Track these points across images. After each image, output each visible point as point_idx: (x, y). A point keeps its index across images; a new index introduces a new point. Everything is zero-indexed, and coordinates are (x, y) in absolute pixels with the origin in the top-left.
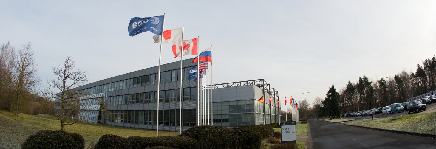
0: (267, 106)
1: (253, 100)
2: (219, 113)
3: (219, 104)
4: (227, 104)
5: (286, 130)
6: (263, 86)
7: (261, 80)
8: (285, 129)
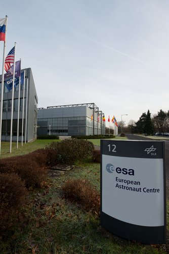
0: (95, 122)
1: (85, 117)
2: (61, 126)
3: (61, 119)
4: (67, 119)
5: (121, 176)
6: (94, 108)
7: (92, 104)
8: (119, 170)
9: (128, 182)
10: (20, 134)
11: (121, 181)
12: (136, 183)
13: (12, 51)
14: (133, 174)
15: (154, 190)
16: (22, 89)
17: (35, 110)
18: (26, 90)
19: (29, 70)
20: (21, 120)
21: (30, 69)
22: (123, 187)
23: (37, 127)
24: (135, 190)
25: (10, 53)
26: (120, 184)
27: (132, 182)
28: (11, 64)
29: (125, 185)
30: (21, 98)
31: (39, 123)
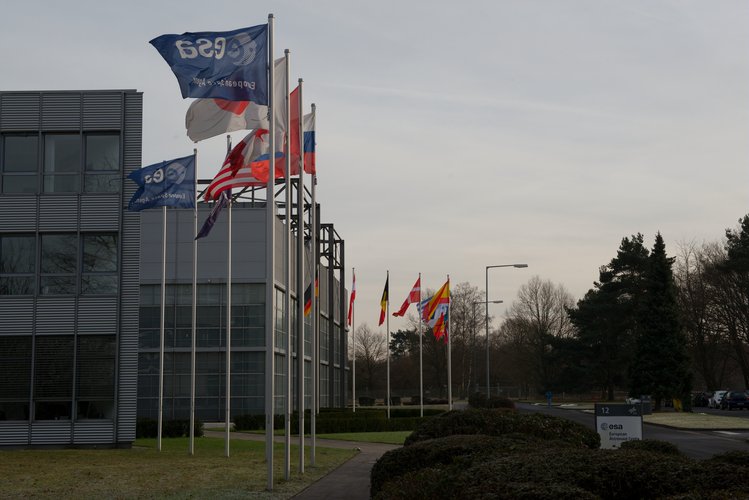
5: (613, 431)
8: (611, 427)
14: (622, 429)
22: (615, 439)
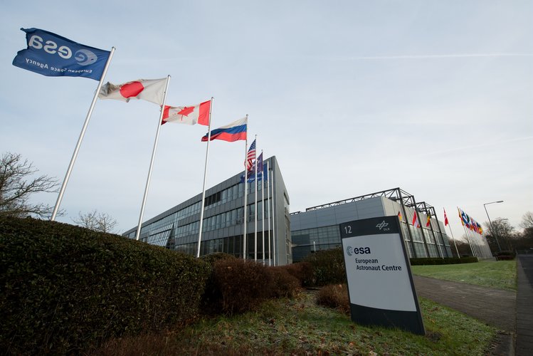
6: (401, 199)
7: (394, 190)
8: (357, 251)
9: (366, 262)
10: (267, 257)
11: (360, 261)
12: (375, 261)
13: (253, 146)
14: (369, 252)
15: (394, 268)
16: (265, 187)
17: (287, 217)
18: (270, 186)
19: (272, 159)
20: (266, 232)
21: (274, 157)
22: (363, 268)
23: (291, 246)
24: (373, 268)
25: (251, 149)
26: (360, 265)
27: (369, 261)
28: (253, 161)
29: (364, 265)
30: (266, 200)
31: (294, 240)
